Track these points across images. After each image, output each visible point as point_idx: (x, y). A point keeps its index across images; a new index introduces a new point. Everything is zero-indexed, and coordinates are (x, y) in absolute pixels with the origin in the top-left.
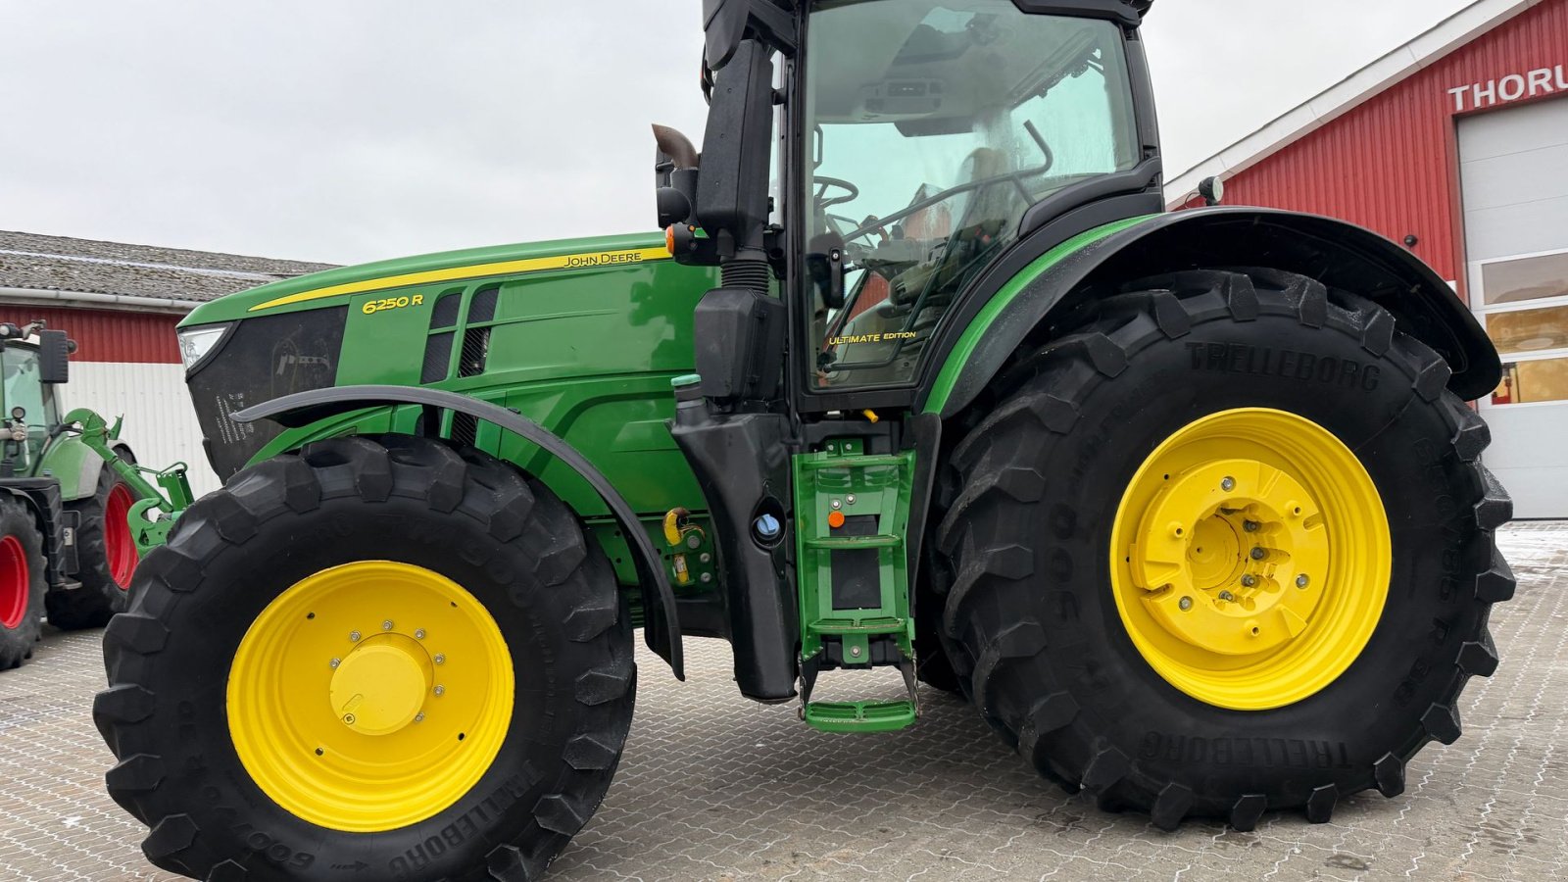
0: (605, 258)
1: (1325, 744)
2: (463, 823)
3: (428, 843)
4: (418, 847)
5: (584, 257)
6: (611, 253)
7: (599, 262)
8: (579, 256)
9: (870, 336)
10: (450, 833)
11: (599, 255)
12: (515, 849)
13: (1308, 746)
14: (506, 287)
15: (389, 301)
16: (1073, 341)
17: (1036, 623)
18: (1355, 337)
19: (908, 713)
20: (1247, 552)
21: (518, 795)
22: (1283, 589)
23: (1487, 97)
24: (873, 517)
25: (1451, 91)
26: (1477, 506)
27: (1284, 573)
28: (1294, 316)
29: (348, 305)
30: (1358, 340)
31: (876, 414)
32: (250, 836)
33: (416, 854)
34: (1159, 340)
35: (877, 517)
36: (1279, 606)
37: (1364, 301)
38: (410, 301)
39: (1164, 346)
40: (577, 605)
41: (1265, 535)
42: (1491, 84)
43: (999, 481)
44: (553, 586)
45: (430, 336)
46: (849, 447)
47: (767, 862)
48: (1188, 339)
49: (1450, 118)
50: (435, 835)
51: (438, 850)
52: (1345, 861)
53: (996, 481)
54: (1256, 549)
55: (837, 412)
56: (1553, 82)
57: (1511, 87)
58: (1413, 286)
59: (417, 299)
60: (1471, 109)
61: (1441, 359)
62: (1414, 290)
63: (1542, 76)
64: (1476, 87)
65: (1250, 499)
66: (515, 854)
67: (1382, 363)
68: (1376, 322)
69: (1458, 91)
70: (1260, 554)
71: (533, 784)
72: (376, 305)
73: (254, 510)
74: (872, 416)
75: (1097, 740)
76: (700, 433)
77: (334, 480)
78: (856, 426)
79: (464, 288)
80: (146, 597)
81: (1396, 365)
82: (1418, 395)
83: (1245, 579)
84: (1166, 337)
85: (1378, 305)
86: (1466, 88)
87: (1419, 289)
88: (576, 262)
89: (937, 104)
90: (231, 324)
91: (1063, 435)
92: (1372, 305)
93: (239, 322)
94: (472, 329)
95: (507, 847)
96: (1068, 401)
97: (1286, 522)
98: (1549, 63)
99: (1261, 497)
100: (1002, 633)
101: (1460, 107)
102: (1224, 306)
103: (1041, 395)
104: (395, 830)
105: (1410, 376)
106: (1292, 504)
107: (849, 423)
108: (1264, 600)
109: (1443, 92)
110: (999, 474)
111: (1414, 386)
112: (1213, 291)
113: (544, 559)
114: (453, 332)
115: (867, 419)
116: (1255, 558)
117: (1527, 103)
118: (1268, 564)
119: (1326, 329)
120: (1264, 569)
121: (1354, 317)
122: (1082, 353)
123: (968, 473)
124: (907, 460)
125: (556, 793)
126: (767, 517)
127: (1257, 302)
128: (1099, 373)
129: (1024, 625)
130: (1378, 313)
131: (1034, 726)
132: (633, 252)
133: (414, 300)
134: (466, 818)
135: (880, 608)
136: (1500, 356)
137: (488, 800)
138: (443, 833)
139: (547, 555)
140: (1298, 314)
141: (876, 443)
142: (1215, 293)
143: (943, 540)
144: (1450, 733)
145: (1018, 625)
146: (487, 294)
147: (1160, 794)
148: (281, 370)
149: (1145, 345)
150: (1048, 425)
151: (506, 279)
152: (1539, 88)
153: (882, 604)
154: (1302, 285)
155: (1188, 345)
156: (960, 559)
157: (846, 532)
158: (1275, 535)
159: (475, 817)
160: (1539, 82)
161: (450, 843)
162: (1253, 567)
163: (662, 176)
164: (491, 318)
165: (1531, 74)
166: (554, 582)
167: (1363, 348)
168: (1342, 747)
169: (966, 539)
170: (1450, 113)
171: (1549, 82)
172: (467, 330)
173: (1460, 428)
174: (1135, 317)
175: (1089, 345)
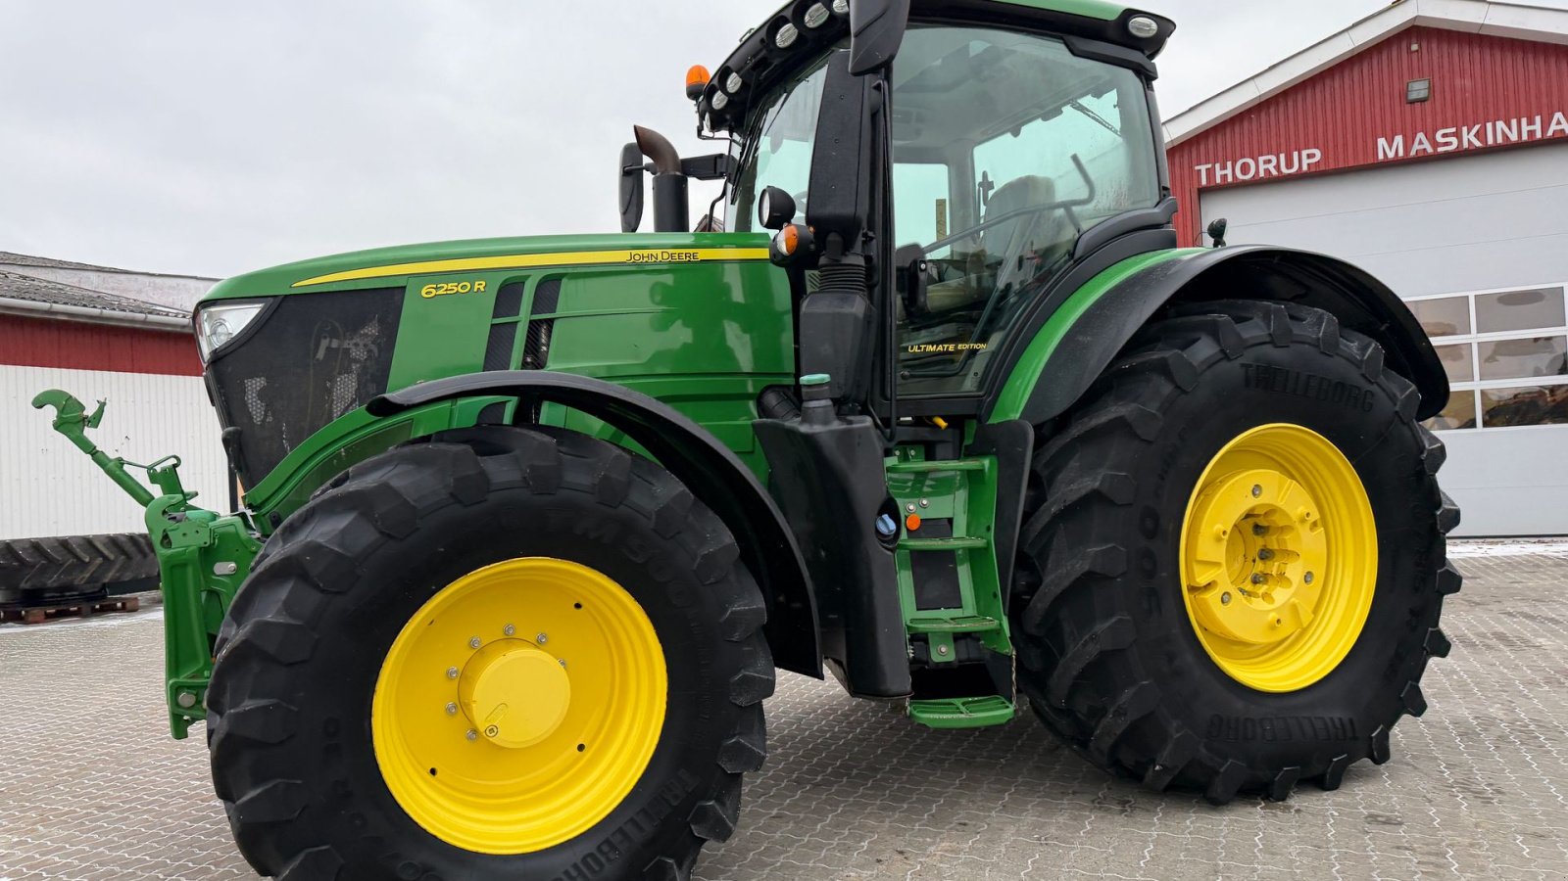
0: (666, 256)
1: (1340, 719)
2: (619, 837)
3: (584, 860)
4: (575, 866)
5: (646, 252)
6: (671, 251)
7: (660, 258)
8: (640, 252)
9: (946, 346)
10: (605, 848)
11: (659, 251)
12: (671, 861)
13: (1328, 721)
14: (569, 279)
15: (450, 286)
16: (1155, 357)
17: (1128, 618)
18: (1358, 364)
19: (1008, 707)
20: (1254, 553)
21: (675, 803)
22: (1295, 586)
23: (1226, 175)
24: (946, 521)
25: (1197, 168)
26: (1438, 513)
27: (1294, 571)
28: (1316, 344)
29: (405, 287)
30: (1359, 368)
31: (945, 421)
32: (400, 865)
33: (574, 873)
34: (1221, 359)
35: (950, 521)
36: (1293, 599)
37: (1361, 335)
38: (472, 287)
39: (1224, 365)
40: (731, 604)
41: (1274, 538)
42: (1229, 164)
43: (1100, 484)
44: (711, 584)
45: (492, 325)
46: (913, 453)
47: (879, 861)
48: (1241, 360)
49: (1196, 190)
50: (589, 851)
51: (597, 868)
52: (1380, 819)
53: (1097, 484)
54: (1263, 550)
55: (910, 419)
56: (1278, 167)
57: (1245, 169)
58: (1383, 324)
59: (480, 285)
60: (1212, 185)
61: (1414, 387)
62: (1383, 328)
63: (1270, 161)
64: (1218, 166)
65: (1272, 505)
66: (672, 865)
67: (1374, 388)
68: (1371, 353)
69: (1203, 168)
70: (1266, 555)
71: (690, 790)
72: (436, 288)
73: (415, 501)
74: (942, 423)
75: (1175, 724)
76: (832, 432)
77: (500, 470)
78: (924, 433)
79: (529, 276)
80: (288, 598)
81: (1384, 390)
82: (1400, 417)
83: (1255, 577)
84: (1227, 357)
85: (1371, 339)
86: (1209, 166)
87: (1387, 328)
88: (637, 257)
89: (918, 133)
90: (271, 300)
91: (1150, 443)
92: (1367, 339)
93: (280, 299)
94: (534, 321)
95: (663, 858)
96: (1153, 412)
97: (1297, 525)
98: (1274, 150)
99: (1280, 504)
100: (1101, 627)
101: (1204, 182)
102: (1267, 332)
103: (1133, 405)
104: (547, 849)
105: (1393, 398)
106: (1302, 510)
107: (920, 429)
108: (1281, 595)
109: (1191, 167)
110: (1100, 477)
111: (1397, 408)
112: (1256, 319)
113: (704, 557)
114: (516, 322)
115: (937, 426)
116: (1262, 559)
117: (1257, 183)
118: (1276, 564)
119: (1336, 357)
120: (1273, 568)
121: (1354, 346)
122: (1163, 369)
123: (1051, 479)
124: (983, 465)
125: (710, 799)
126: (886, 517)
127: (1291, 331)
128: (1178, 387)
129: (1120, 620)
130: (1373, 345)
131: (1125, 714)
132: (691, 251)
133: (476, 287)
134: (620, 830)
135: (961, 607)
136: (1451, 385)
137: (643, 811)
138: (599, 848)
139: (706, 552)
140: (1318, 342)
141: (939, 450)
142: (1257, 320)
143: (1030, 541)
144: (1418, 707)
145: (1114, 620)
146: (550, 284)
147: (1222, 770)
148: (321, 354)
149: (1211, 364)
150: (1139, 432)
151: (570, 271)
152: (1267, 171)
153: (963, 603)
154: (1320, 319)
155: (1243, 365)
156: (1047, 559)
157: (923, 534)
158: (1287, 537)
159: (629, 829)
160: (1267, 166)
161: (608, 859)
162: (1260, 567)
163: (630, 179)
164: (553, 311)
165: (1261, 159)
166: (712, 580)
167: (1363, 375)
168: (1351, 721)
169: (1055, 539)
170: (1196, 186)
171: (1274, 167)
172: (531, 322)
173: (1427, 446)
174: (1198, 339)
175: (1170, 361)
